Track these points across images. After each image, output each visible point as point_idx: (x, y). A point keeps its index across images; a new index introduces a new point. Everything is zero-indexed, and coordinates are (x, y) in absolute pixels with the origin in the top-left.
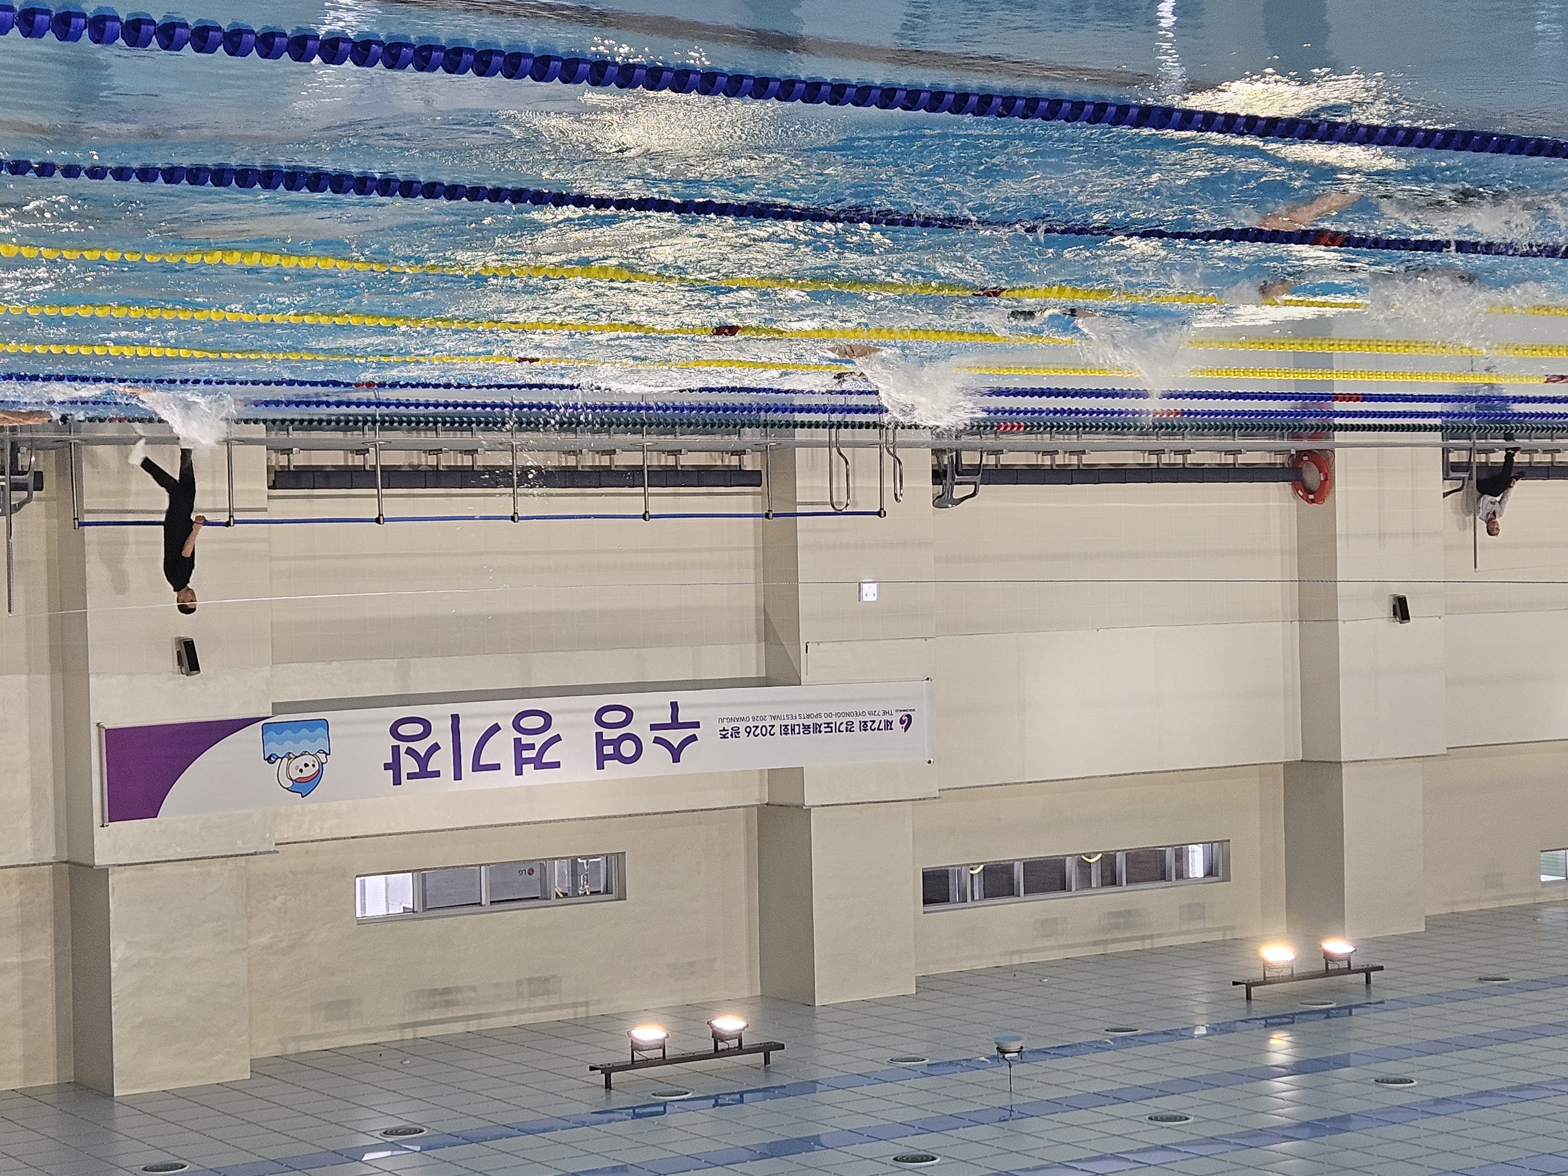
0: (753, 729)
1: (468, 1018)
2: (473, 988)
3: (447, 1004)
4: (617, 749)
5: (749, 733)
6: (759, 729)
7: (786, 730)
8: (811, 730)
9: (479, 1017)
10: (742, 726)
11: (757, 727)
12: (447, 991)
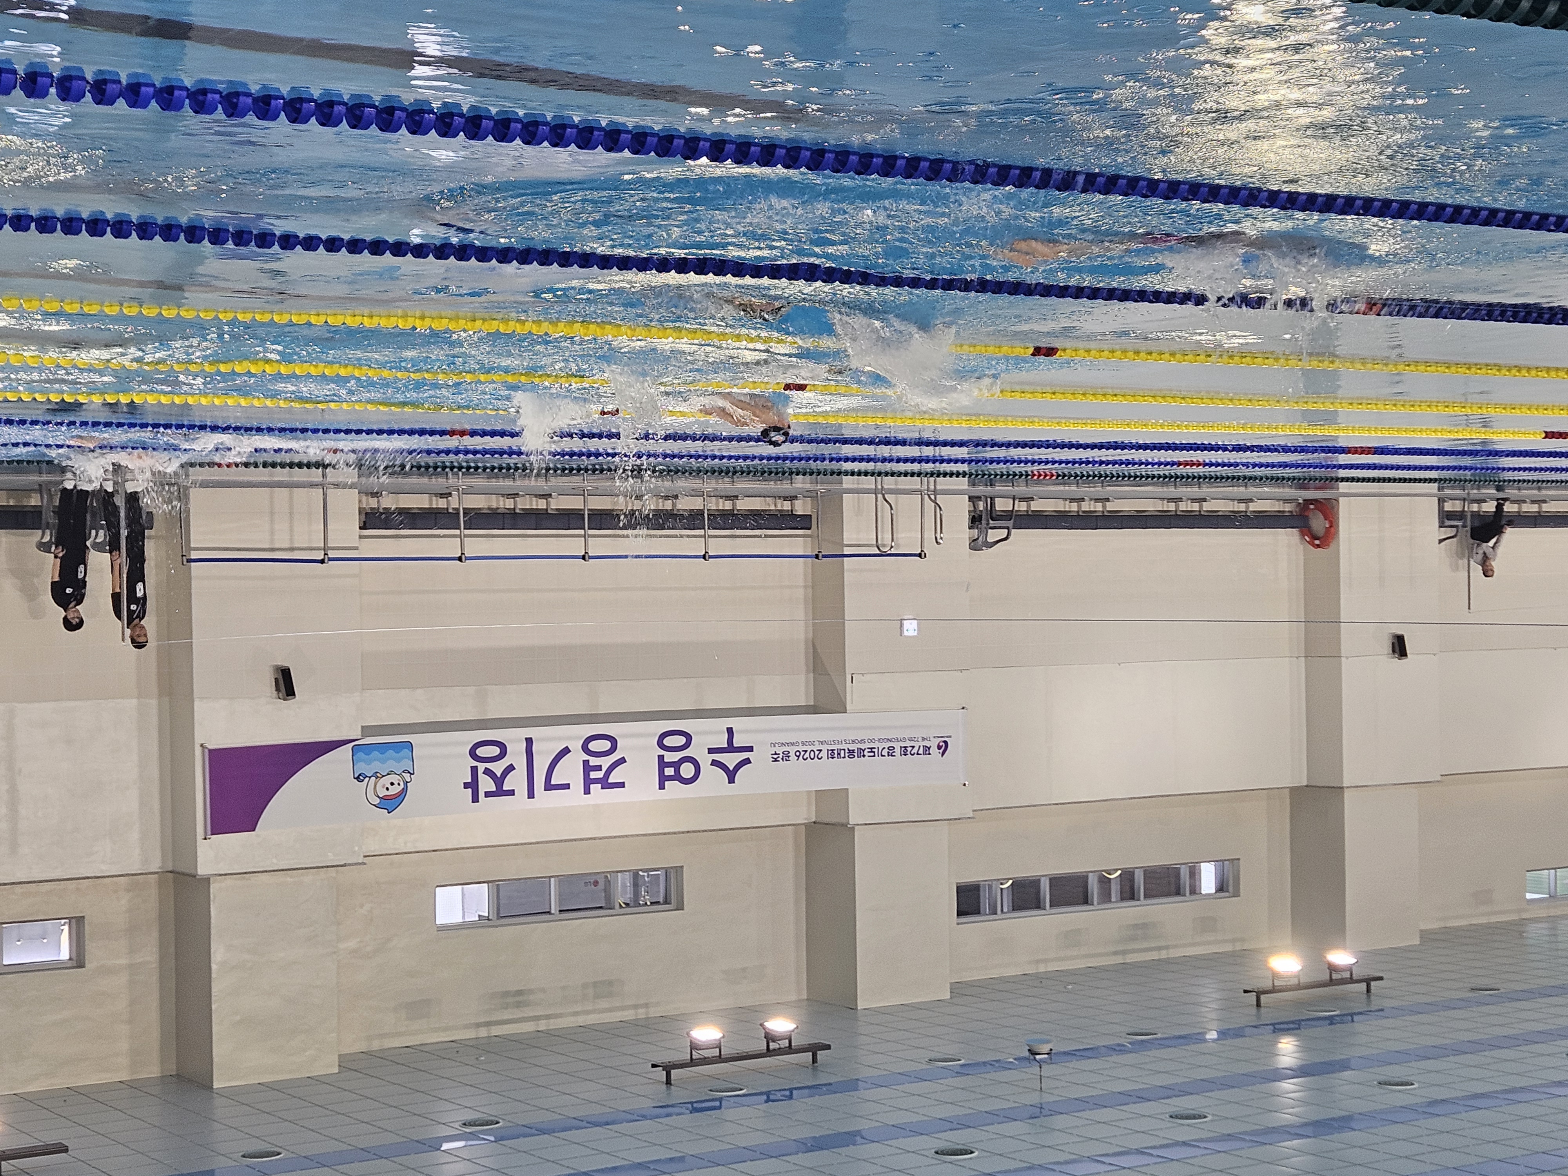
0: (802, 753)
1: (537, 1018)
2: (543, 990)
3: (518, 1005)
4: (677, 771)
5: (798, 757)
6: (808, 753)
7: (832, 754)
8: (856, 754)
9: (548, 1017)
10: (792, 750)
11: (806, 751)
12: (520, 993)
